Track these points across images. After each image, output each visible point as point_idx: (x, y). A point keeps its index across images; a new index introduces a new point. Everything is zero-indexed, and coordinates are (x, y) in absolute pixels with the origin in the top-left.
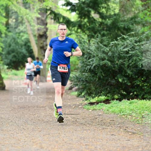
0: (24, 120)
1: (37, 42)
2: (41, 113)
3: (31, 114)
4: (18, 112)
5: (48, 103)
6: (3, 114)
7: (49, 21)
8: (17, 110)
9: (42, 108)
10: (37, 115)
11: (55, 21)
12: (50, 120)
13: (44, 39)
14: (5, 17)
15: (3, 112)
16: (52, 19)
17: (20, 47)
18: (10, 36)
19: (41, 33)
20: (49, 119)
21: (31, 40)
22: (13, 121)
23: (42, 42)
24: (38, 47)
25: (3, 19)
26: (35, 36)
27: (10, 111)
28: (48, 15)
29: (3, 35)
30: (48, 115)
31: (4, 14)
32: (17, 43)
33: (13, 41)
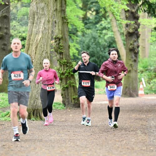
0: (108, 149)
1: (125, 43)
2: (131, 139)
3: (117, 140)
4: (100, 137)
5: (140, 125)
6: (79, 140)
7: (140, 14)
8: (99, 135)
9: (131, 133)
10: (125, 141)
11: (150, 14)
12: (144, 148)
13: (134, 38)
14: (82, 9)
15: (79, 137)
16: (145, 11)
17: (102, 49)
18: (88, 34)
19: (131, 31)
20: (142, 147)
21: (116, 40)
22: (93, 149)
23: (132, 42)
24: (126, 49)
25: (79, 12)
26: (122, 34)
27: (89, 136)
28: (140, 6)
29: (79, 34)
30: (140, 142)
31: (81, 5)
32: (98, 44)
33: (92, 41)
